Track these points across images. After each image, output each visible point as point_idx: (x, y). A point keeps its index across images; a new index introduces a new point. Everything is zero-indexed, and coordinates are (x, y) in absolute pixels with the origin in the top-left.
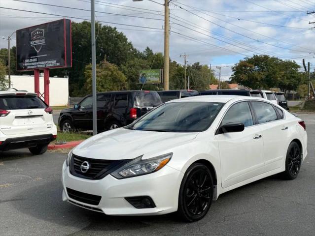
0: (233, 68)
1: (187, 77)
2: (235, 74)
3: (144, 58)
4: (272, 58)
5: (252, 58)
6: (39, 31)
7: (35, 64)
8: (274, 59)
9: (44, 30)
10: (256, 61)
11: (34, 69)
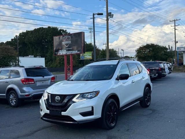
0: (136, 51)
2: (137, 53)
5: (146, 46)
6: (67, 37)
7: (65, 52)
8: (156, 46)
9: (70, 37)
11: (64, 55)
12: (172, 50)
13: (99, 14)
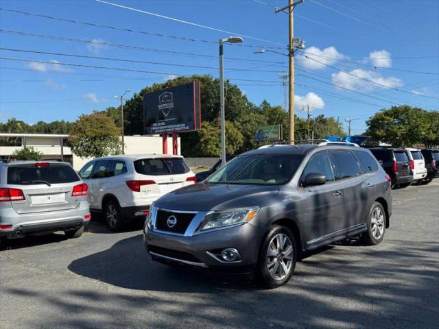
0: (367, 123)
1: (311, 132)
2: (370, 128)
3: (261, 113)
4: (414, 109)
5: (390, 110)
6: (167, 94)
7: (163, 127)
9: (172, 93)
10: (395, 113)
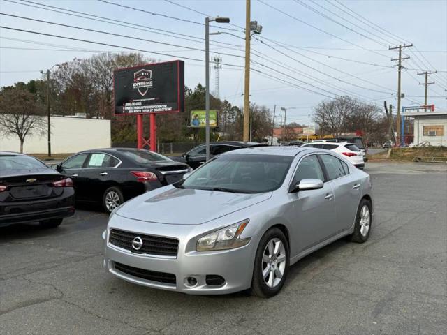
6: (144, 72)
7: (139, 108)
9: (151, 71)
11: (137, 114)
12: (391, 112)
13: (219, 20)
